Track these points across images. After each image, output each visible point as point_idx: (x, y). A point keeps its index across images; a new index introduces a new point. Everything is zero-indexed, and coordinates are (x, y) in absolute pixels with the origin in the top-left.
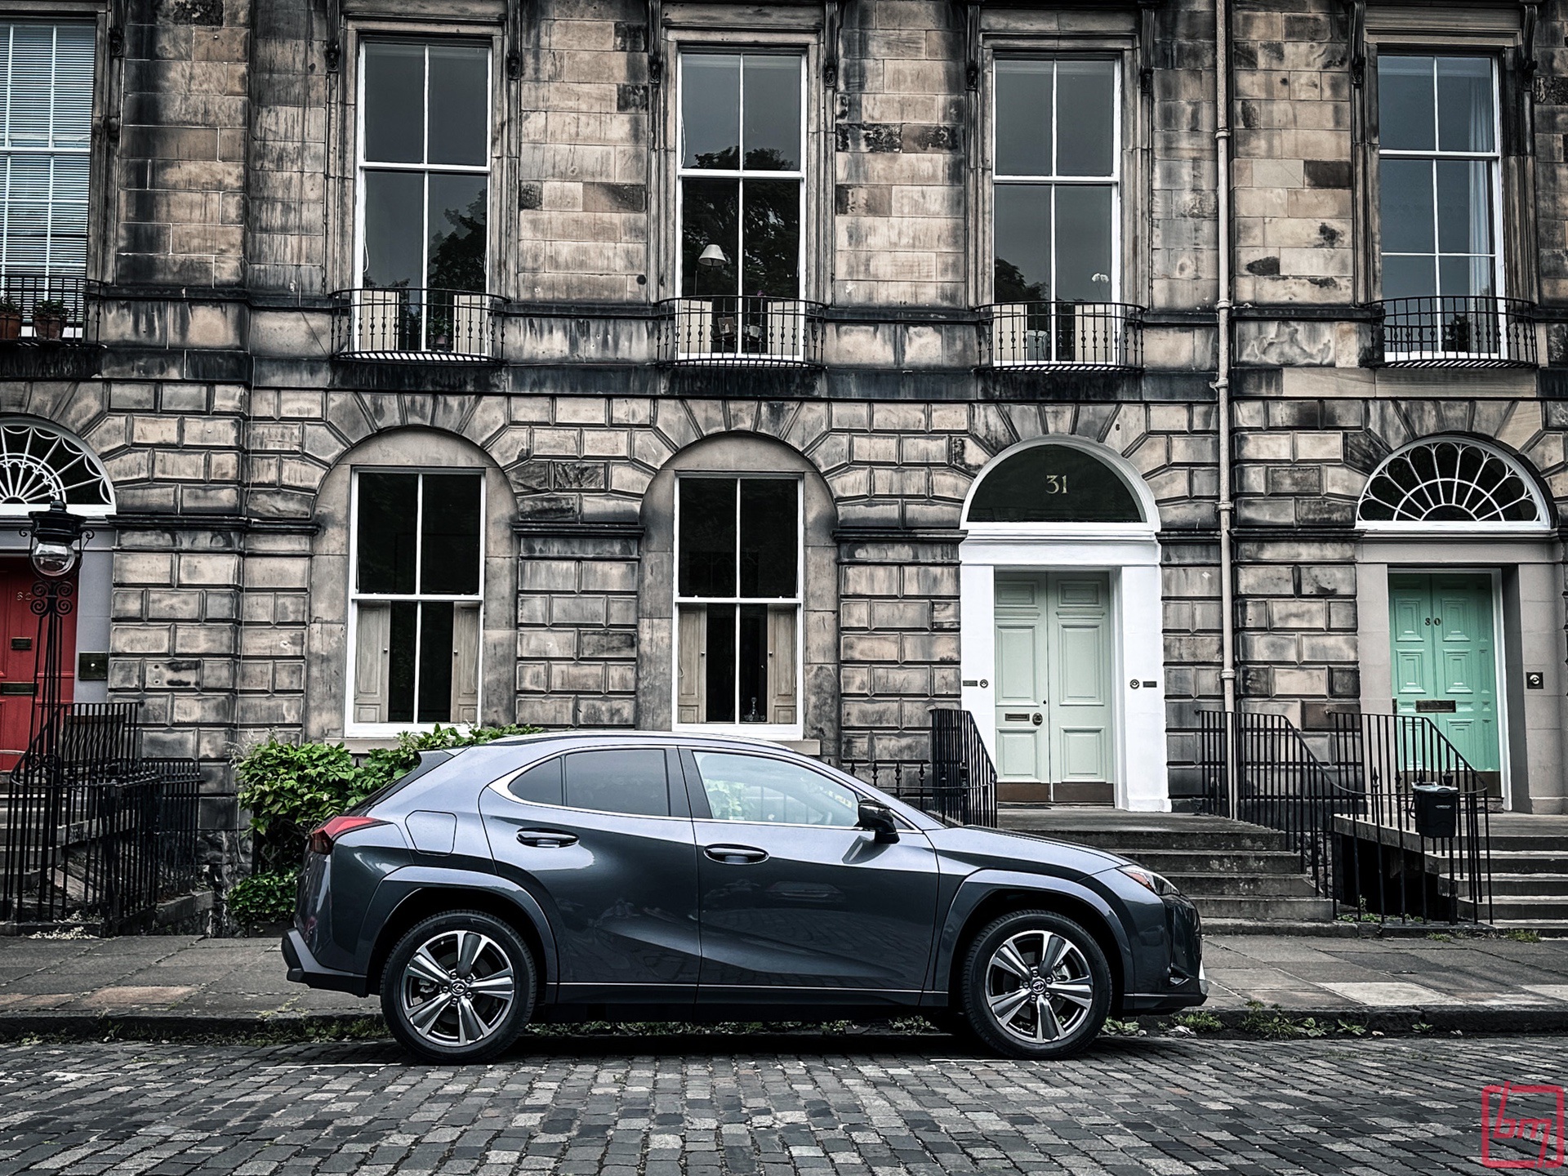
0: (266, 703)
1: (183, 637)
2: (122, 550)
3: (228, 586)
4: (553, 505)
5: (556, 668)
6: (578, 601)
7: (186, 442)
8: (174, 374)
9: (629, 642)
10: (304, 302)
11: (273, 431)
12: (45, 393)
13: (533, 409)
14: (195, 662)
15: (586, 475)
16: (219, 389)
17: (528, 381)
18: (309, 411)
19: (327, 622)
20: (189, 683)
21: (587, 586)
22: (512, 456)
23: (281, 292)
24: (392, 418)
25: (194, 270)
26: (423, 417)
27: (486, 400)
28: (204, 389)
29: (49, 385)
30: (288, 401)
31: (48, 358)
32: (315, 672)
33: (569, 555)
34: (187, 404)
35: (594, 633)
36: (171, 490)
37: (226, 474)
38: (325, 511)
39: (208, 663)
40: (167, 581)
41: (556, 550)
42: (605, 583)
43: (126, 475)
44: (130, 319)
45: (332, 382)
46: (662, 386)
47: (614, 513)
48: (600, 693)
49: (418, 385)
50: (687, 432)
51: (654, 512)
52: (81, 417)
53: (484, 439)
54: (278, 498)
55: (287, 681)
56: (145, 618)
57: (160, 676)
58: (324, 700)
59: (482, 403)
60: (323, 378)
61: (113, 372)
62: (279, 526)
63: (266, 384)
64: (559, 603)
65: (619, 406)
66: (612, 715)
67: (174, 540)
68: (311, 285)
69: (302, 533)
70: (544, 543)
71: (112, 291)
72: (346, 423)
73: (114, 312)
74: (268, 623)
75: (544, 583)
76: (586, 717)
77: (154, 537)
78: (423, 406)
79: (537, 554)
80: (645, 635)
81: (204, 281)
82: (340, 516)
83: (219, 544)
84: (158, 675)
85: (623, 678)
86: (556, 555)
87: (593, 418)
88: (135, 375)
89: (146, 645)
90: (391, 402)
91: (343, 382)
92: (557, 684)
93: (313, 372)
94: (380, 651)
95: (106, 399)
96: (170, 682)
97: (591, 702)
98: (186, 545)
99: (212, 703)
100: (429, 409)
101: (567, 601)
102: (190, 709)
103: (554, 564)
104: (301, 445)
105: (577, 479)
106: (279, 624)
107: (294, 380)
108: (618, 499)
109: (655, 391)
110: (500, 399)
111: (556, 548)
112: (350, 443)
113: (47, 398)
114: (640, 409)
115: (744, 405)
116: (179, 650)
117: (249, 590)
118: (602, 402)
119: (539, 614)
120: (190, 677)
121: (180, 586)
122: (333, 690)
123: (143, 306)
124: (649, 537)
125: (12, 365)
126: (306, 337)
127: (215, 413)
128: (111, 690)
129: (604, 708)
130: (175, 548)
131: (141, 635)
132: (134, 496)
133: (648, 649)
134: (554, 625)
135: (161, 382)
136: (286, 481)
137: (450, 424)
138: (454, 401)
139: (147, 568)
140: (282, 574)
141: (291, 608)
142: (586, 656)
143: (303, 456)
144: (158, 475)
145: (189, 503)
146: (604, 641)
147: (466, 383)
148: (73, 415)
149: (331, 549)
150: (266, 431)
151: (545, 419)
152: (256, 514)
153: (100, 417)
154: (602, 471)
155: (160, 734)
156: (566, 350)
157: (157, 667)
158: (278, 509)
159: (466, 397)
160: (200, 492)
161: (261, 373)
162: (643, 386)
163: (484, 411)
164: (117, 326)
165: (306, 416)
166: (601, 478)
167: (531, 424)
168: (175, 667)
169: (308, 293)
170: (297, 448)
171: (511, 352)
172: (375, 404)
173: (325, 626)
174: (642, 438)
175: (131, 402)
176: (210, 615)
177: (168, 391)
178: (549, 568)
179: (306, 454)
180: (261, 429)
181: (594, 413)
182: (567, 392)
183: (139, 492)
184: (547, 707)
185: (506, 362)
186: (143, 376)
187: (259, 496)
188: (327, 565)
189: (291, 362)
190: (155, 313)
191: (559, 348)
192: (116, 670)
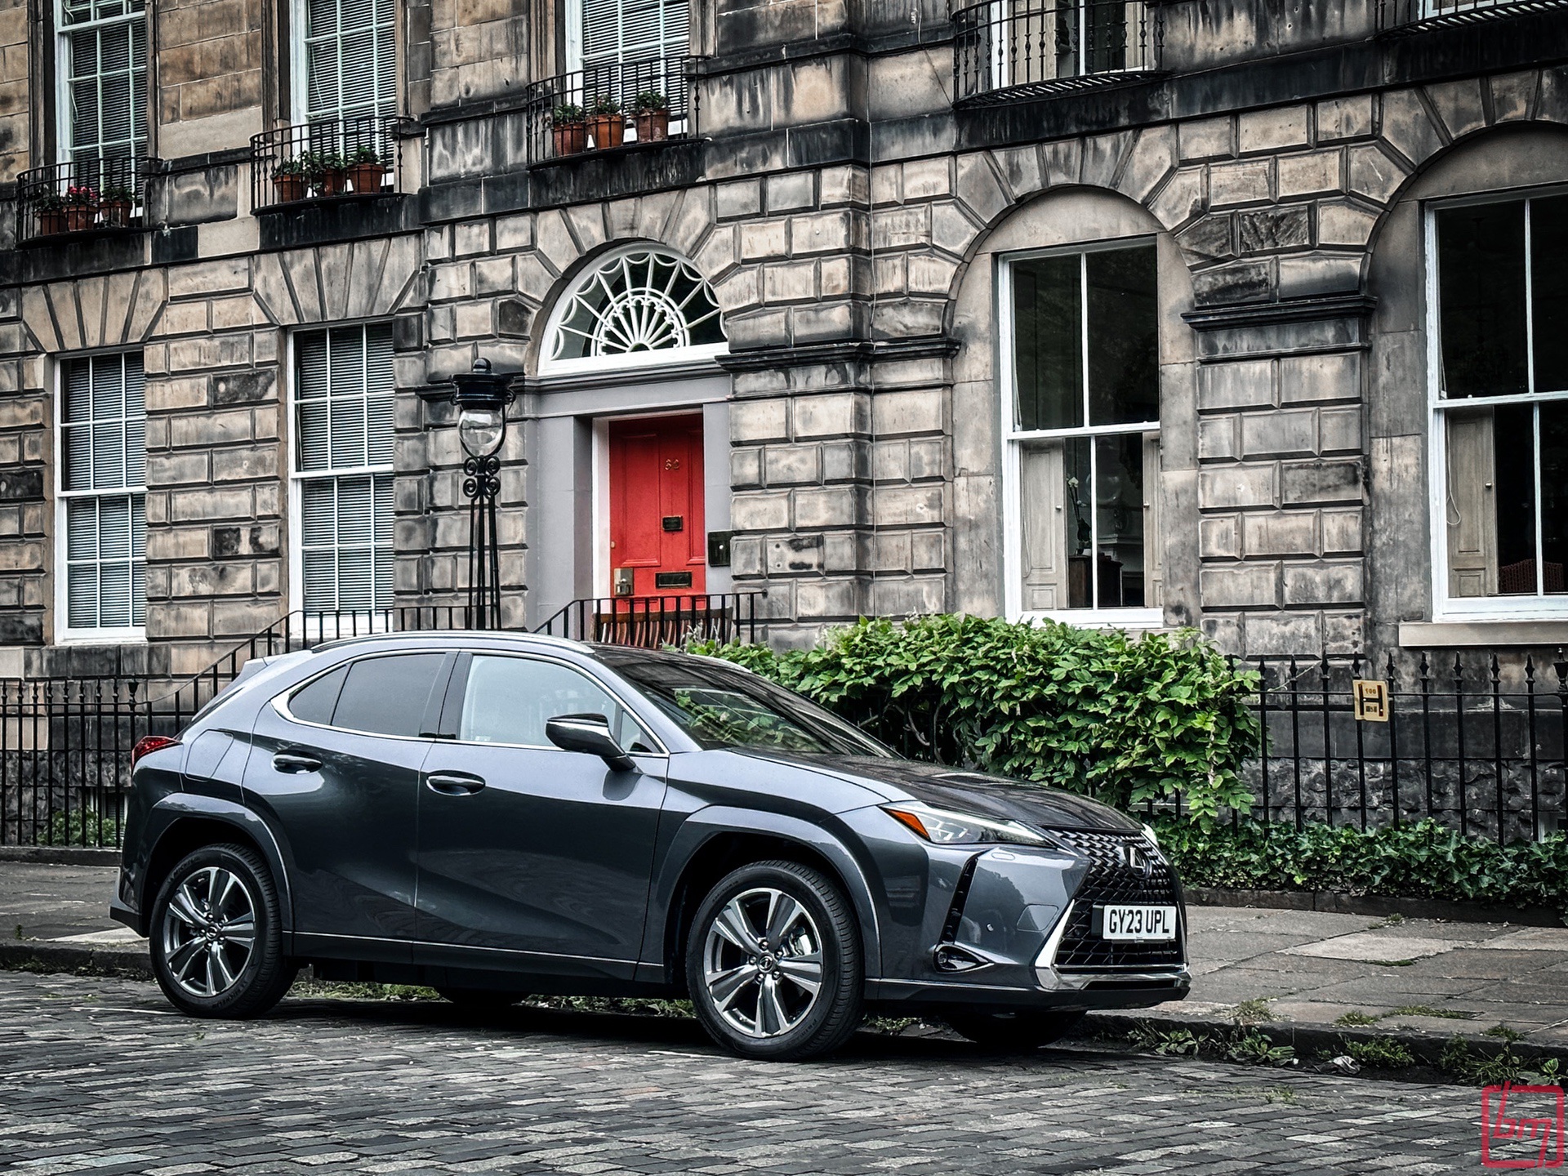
0: (905, 588)
1: (803, 505)
2: (737, 399)
3: (846, 436)
4: (1239, 278)
5: (1252, 522)
6: (1276, 418)
7: (795, 251)
8: (777, 163)
9: (1350, 476)
10: (925, 36)
11: (897, 220)
12: (655, 209)
13: (1208, 137)
14: (816, 538)
15: (1283, 227)
16: (826, 174)
17: (1199, 96)
18: (935, 187)
19: (973, 475)
20: (810, 566)
21: (1288, 396)
22: (1182, 212)
23: (901, 27)
24: (1031, 181)
25: (796, 20)
26: (1068, 172)
27: (1149, 135)
28: (811, 176)
29: (658, 198)
30: (911, 176)
31: (653, 164)
32: (963, 543)
33: (1264, 351)
34: (794, 199)
35: (1301, 467)
36: (782, 316)
37: (836, 287)
38: (965, 321)
39: (830, 537)
40: (782, 435)
41: (1245, 346)
42: (1313, 387)
43: (737, 302)
44: (734, 98)
45: (959, 141)
46: (1387, 71)
47: (1324, 280)
48: (1312, 556)
49: (1060, 126)
50: (1427, 136)
51: (1390, 271)
52: (690, 234)
53: (1145, 193)
54: (906, 311)
55: (926, 557)
56: (764, 484)
57: (781, 558)
58: (974, 581)
59: (1142, 140)
60: (948, 138)
61: (717, 172)
62: (908, 348)
63: (884, 158)
64: (1252, 424)
65: (1326, 113)
66: (1330, 588)
67: (788, 381)
68: (935, 10)
69: (932, 354)
70: (1229, 337)
71: (712, 66)
72: (977, 196)
73: (717, 92)
74: (902, 481)
75: (1230, 396)
76: (1295, 593)
77: (768, 379)
78: (1067, 157)
79: (1220, 355)
80: (1381, 464)
81: (806, 33)
82: (983, 325)
83: (834, 380)
84: (781, 557)
85: (1343, 532)
86: (1245, 353)
87: (1291, 138)
88: (738, 172)
89: (766, 519)
90: (1028, 158)
91: (970, 140)
92: (1252, 546)
93: (936, 132)
94: (1054, 510)
95: (712, 205)
96: (793, 565)
97: (1300, 570)
98: (800, 386)
99: (836, 590)
100: (1075, 161)
101: (1261, 421)
102: (814, 598)
103: (1243, 367)
104: (929, 234)
105: (1271, 235)
106: (915, 481)
107: (916, 146)
108: (1328, 257)
109: (1375, 80)
110: (1165, 130)
111: (1245, 343)
112: (984, 223)
113: (657, 214)
114: (1359, 112)
115: (1514, 81)
116: (800, 523)
117: (879, 438)
118: (1302, 113)
119: (1225, 443)
120: (810, 557)
121: (798, 440)
122: (984, 566)
123: (746, 79)
124: (1382, 311)
125: (619, 179)
126: (930, 84)
127: (825, 207)
128: (736, 578)
129: (1318, 579)
130: (789, 392)
131: (761, 506)
132: (745, 329)
133: (1386, 485)
134: (1247, 458)
135: (765, 175)
136: (914, 287)
137: (1101, 179)
138: (1105, 144)
139: (762, 420)
140: (915, 414)
141: (926, 459)
142: (1291, 501)
143: (929, 249)
144: (769, 298)
145: (800, 331)
146: (1315, 476)
147: (1118, 114)
148: (681, 234)
149: (974, 372)
150: (889, 221)
151: (1225, 150)
152: (881, 336)
153: (709, 229)
154: (1304, 218)
155: (785, 633)
156: (1252, 39)
157: (778, 546)
158: (905, 326)
159: (1121, 134)
160: (812, 315)
161: (880, 143)
162: (1358, 75)
163: (1145, 150)
164: (720, 110)
165: (932, 194)
166: (1304, 229)
167: (1208, 160)
168: (796, 545)
169: (931, 22)
170: (923, 240)
171: (1178, 56)
172: (1010, 164)
173: (971, 480)
174: (1360, 158)
175: (738, 207)
176: (828, 476)
177: (773, 185)
178: (1236, 372)
179: (935, 247)
180: (884, 220)
181: (1292, 130)
182: (1251, 104)
183: (750, 322)
184: (1241, 580)
185: (1171, 73)
186: (746, 171)
187: (885, 311)
188: (970, 395)
189: (912, 122)
190: (758, 86)
191: (1242, 38)
192: (738, 552)
